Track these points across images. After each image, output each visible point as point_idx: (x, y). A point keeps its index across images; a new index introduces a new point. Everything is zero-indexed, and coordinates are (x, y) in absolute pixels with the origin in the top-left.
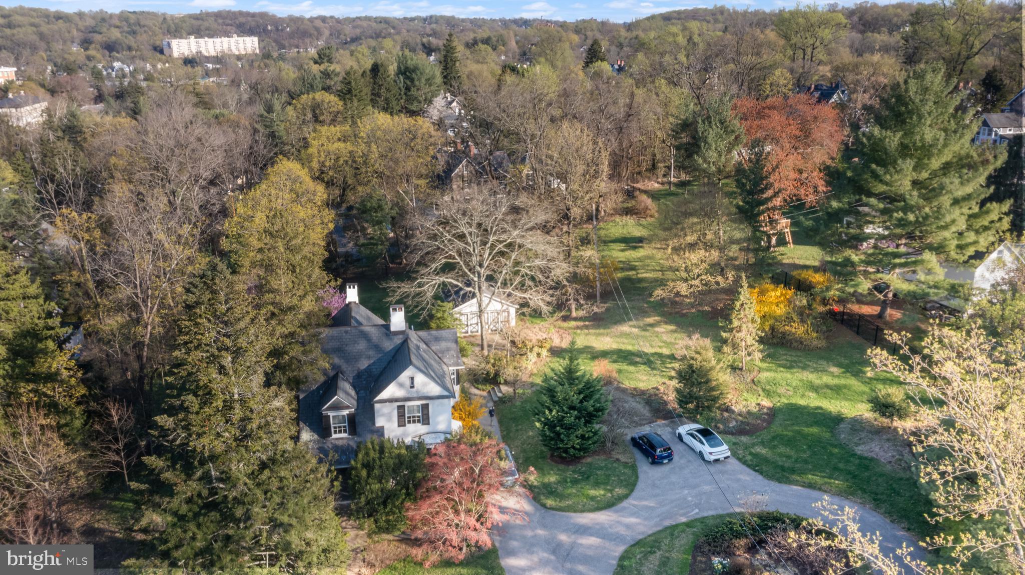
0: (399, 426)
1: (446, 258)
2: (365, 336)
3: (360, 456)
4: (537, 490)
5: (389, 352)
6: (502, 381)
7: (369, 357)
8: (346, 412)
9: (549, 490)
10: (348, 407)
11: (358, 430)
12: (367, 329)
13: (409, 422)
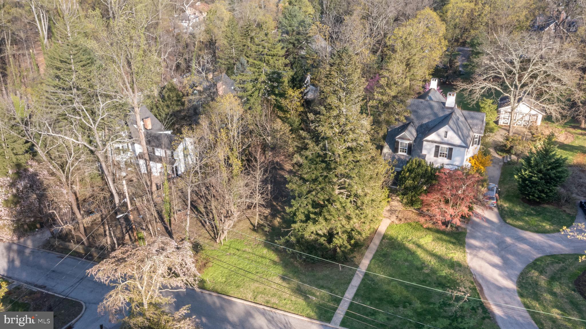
0: (435, 156)
1: (495, 73)
2: (431, 107)
3: (408, 165)
4: (505, 212)
5: (441, 117)
6: (514, 153)
7: (429, 118)
8: (407, 142)
9: (512, 214)
10: (409, 140)
11: (413, 153)
12: (433, 103)
13: (440, 156)
